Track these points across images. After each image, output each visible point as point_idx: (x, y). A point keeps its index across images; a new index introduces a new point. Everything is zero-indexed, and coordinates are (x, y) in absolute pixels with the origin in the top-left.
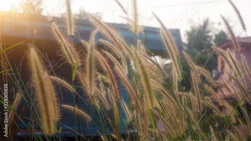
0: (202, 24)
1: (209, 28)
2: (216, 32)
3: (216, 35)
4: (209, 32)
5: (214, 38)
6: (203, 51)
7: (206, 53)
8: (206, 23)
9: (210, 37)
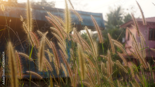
0: (117, 9)
1: (121, 12)
2: (125, 15)
3: (125, 17)
4: (121, 14)
5: (124, 18)
6: (117, 26)
7: (119, 27)
8: (119, 9)
9: (122, 18)
